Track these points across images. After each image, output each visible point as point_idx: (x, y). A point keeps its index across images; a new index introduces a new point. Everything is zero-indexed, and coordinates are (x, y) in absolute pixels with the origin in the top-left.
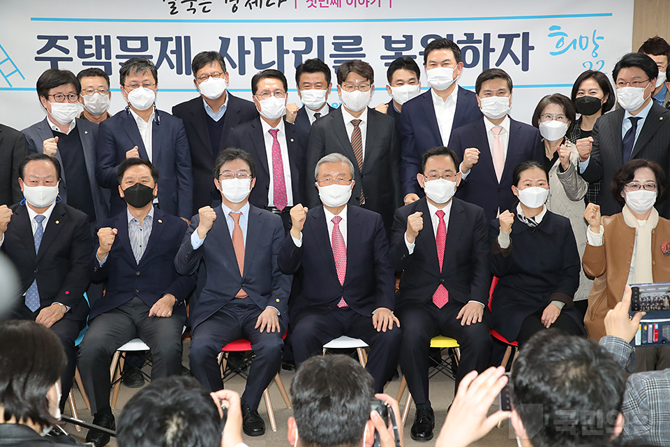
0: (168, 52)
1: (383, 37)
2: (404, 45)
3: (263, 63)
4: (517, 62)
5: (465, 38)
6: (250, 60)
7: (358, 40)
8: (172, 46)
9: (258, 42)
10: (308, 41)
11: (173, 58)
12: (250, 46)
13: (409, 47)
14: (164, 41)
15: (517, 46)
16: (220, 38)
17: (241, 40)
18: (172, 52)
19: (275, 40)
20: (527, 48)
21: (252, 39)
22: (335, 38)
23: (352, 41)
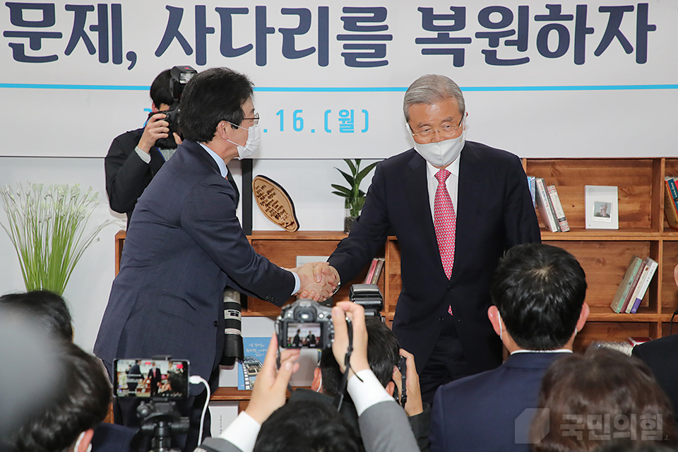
0: (86, 29)
1: (420, 9)
2: (451, 23)
3: (234, 47)
4: (628, 49)
5: (547, 12)
6: (213, 41)
7: (381, 13)
8: (92, 18)
9: (226, 15)
10: (304, 14)
11: (94, 37)
12: (213, 20)
13: (460, 24)
14: (80, 12)
15: (629, 25)
16: (168, 7)
17: (200, 11)
18: (92, 28)
19: (252, 12)
20: (644, 28)
21: (217, 9)
22: (346, 10)
23: (372, 15)
